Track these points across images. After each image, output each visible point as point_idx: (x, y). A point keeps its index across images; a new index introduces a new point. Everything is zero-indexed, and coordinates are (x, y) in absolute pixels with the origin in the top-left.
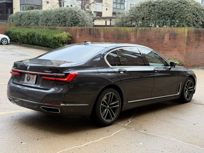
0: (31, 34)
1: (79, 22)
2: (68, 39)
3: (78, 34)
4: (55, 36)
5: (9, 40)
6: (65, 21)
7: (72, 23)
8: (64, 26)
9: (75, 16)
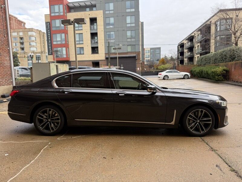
0: (201, 71)
1: (236, 57)
2: (222, 72)
3: (233, 67)
4: (212, 71)
5: (189, 75)
6: (226, 59)
7: (230, 59)
8: (225, 62)
9: (233, 53)
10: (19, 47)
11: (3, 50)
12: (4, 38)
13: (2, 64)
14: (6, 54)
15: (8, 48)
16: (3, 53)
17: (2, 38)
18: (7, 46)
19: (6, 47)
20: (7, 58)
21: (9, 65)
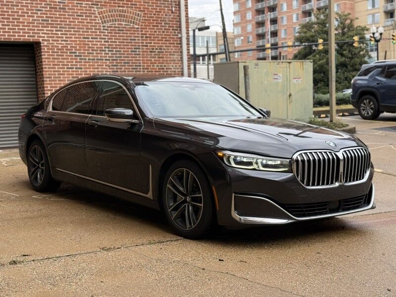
10: (382, 10)
11: (167, 41)
12: (170, 15)
13: (163, 69)
14: (172, 49)
15: (179, 36)
16: (166, 46)
17: (166, 15)
18: (177, 30)
19: (175, 32)
20: (176, 57)
21: (180, 70)
